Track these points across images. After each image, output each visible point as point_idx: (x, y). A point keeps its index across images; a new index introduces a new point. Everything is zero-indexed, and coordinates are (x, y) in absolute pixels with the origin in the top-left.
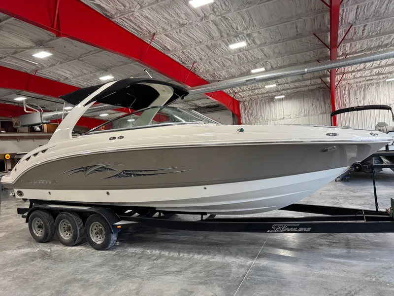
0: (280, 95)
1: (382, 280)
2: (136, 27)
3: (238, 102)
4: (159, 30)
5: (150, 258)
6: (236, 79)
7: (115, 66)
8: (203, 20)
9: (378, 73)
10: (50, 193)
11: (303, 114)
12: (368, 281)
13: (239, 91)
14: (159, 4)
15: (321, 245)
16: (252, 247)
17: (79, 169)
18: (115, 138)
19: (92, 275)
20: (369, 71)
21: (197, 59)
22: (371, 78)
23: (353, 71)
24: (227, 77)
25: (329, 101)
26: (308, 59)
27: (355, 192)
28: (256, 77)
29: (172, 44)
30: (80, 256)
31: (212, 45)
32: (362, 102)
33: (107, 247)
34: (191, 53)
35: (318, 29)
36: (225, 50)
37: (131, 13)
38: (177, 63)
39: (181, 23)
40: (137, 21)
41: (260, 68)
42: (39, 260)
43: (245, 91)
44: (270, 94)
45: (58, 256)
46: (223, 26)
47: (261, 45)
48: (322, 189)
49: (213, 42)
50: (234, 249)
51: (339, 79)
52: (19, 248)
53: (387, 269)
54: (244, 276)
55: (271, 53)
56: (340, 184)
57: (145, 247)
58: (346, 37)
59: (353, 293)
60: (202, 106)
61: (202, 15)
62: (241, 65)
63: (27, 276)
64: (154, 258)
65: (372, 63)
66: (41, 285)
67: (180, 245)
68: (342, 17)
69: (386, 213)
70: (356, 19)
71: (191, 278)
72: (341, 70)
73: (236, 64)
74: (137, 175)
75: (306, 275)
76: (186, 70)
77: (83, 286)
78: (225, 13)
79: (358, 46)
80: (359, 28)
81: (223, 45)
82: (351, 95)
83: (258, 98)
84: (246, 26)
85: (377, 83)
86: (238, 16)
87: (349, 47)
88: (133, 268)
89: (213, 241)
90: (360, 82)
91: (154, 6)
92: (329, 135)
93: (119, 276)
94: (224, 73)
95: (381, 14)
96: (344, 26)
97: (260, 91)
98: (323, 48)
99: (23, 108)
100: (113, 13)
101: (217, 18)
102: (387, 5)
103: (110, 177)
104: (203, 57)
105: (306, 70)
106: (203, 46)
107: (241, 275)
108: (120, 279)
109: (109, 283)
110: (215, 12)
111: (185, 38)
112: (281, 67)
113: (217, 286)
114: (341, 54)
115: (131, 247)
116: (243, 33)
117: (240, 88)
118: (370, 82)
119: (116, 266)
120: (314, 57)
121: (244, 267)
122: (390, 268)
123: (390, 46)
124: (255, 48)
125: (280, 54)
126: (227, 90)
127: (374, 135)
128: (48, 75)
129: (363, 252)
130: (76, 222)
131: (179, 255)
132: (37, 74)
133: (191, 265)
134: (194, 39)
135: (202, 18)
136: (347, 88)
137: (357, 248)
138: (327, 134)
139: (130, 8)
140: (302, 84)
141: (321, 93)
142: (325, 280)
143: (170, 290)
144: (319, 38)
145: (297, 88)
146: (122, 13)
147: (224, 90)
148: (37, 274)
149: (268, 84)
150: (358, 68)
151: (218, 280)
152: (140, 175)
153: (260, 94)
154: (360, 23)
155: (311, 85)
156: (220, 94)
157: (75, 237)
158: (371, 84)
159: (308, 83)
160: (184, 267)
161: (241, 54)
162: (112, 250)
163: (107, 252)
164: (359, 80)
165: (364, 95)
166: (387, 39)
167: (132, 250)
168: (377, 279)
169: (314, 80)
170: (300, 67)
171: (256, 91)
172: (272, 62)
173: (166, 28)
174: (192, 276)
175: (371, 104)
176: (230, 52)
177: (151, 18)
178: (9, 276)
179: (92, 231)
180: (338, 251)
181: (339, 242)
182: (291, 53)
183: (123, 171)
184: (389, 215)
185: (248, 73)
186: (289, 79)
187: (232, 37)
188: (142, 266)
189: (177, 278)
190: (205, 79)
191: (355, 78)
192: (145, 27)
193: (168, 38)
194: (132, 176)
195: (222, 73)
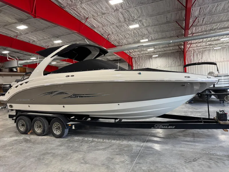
0: (155, 55)
1: (211, 152)
2: (77, 14)
3: (132, 58)
4: (90, 15)
5: (87, 142)
6: (132, 45)
7: (63, 35)
8: (116, 11)
9: (210, 44)
10: (29, 106)
11: (168, 66)
12: (204, 153)
13: (133, 52)
14: (91, 1)
15: (179, 136)
16: (143, 137)
17: (47, 93)
18: (69, 76)
19: (56, 151)
20: (205, 43)
21: (111, 33)
22: (206, 47)
23: (196, 43)
24: (126, 43)
25: (182, 59)
26: (172, 35)
27: (196, 109)
28: (143, 45)
29: (97, 24)
30: (48, 141)
31: (119, 25)
32: (201, 60)
33: (63, 136)
34: (107, 29)
35: (179, 19)
36: (126, 29)
37: (76, 6)
38: (99, 35)
39: (103, 12)
40: (78, 10)
41: (145, 39)
42: (25, 143)
43: (136, 52)
44: (150, 54)
45: (35, 141)
46: (126, 15)
47: (146, 26)
48: (179, 107)
49: (120, 24)
50: (133, 138)
51: (188, 47)
52: (11, 137)
53: (214, 147)
54: (140, 151)
55: (152, 31)
56: (188, 105)
57: (84, 137)
58: (194, 24)
59: (197, 158)
60: (111, 59)
61: (115, 9)
62: (135, 37)
63: (19, 151)
64: (90, 142)
65: (206, 39)
66: (29, 155)
67: (103, 136)
68: (192, 13)
69: (214, 119)
70: (199, 14)
71: (111, 152)
72: (190, 42)
73: (132, 36)
74: (81, 97)
75: (173, 150)
76: (104, 39)
77: (52, 156)
78: (128, 8)
79: (200, 29)
80: (201, 19)
81: (126, 26)
82: (195, 56)
83: (143, 56)
84: (139, 16)
85: (209, 50)
86: (135, 10)
87: (195, 30)
88: (79, 147)
89: (121, 134)
90: (200, 49)
91: (89, 3)
92: (186, 77)
93: (72, 151)
94: (125, 41)
95: (212, 12)
96: (193, 18)
97: (144, 52)
98: (180, 29)
99: (7, 57)
100: (65, 5)
101: (123, 11)
102: (216, 8)
103: (65, 98)
104: (114, 32)
105: (171, 41)
106: (114, 26)
107: (138, 151)
108: (72, 153)
109: (67, 155)
110: (122, 8)
111: (105, 21)
112: (157, 39)
113: (126, 156)
114: (190, 33)
115: (76, 136)
116: (137, 20)
117: (133, 50)
118: (205, 49)
119: (69, 146)
120: (175, 34)
121: (139, 146)
122: (215, 147)
123: (217, 30)
124: (143, 28)
125: (157, 32)
126: (126, 51)
127: (209, 78)
128: (23, 39)
129: (201, 139)
130: (45, 123)
131: (103, 140)
132: (17, 38)
133: (111, 145)
134: (109, 22)
135: (115, 10)
136: (193, 52)
137: (198, 137)
138: (185, 77)
139: (75, 3)
140: (168, 49)
141: (178, 54)
142: (182, 153)
143: (101, 158)
144: (178, 24)
145: (165, 51)
146: (70, 6)
147: (124, 51)
148: (25, 150)
149: (149, 49)
150: (199, 41)
151: (126, 153)
152: (83, 97)
153: (144, 54)
154: (202, 17)
155: (173, 50)
156: (122, 53)
157: (44, 131)
158: (206, 50)
159: (171, 48)
160: (107, 147)
161: (135, 31)
162: (65, 138)
163: (63, 139)
164: (199, 48)
165: (202, 56)
166: (216, 26)
167: (76, 138)
168: (209, 152)
169: (175, 47)
170: (168, 39)
171: (142, 52)
172: (152, 36)
173: (94, 15)
174: (112, 151)
175: (205, 62)
176: (129, 30)
177: (86, 9)
178: (9, 151)
179: (54, 127)
180: (188, 139)
181: (189, 134)
182: (163, 32)
183: (73, 95)
184: (215, 120)
185: (139, 42)
186: (161, 46)
187: (131, 22)
188: (83, 146)
189: (104, 152)
190: (114, 44)
191: (197, 46)
192: (83, 14)
193: (95, 21)
194: (78, 97)
195: (124, 41)
